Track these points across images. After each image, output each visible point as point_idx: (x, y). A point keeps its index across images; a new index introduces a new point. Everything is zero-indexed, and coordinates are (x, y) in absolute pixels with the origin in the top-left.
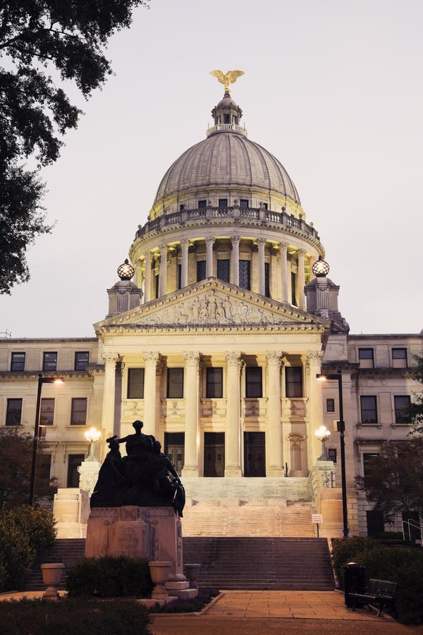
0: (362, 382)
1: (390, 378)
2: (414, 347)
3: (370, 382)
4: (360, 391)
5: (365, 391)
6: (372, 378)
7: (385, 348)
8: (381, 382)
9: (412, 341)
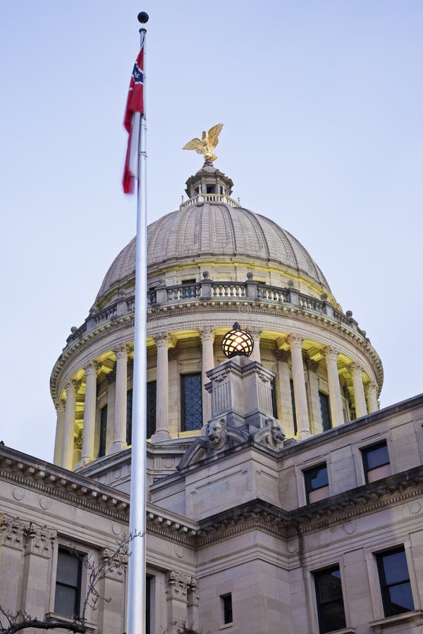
0: (311, 540)
1: (359, 514)
2: (399, 432)
3: (325, 536)
4: (308, 562)
5: (317, 560)
6: (325, 526)
7: (347, 452)
8: (343, 528)
9: (394, 421)
